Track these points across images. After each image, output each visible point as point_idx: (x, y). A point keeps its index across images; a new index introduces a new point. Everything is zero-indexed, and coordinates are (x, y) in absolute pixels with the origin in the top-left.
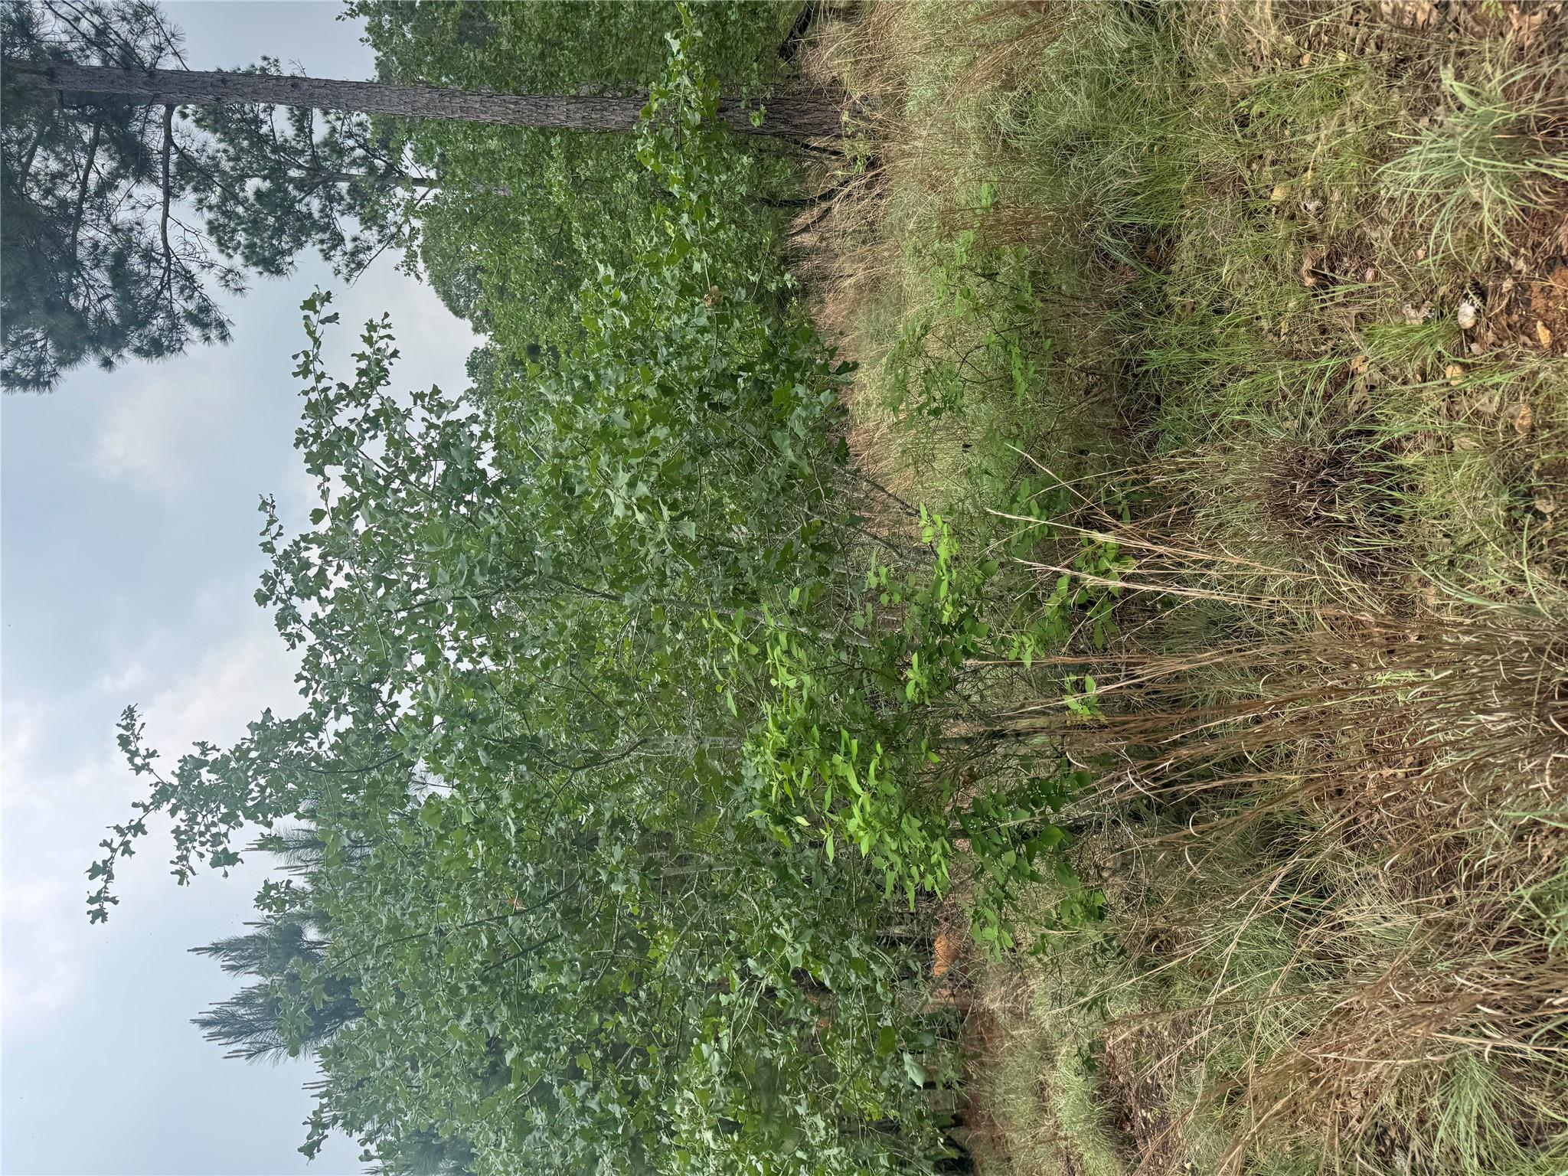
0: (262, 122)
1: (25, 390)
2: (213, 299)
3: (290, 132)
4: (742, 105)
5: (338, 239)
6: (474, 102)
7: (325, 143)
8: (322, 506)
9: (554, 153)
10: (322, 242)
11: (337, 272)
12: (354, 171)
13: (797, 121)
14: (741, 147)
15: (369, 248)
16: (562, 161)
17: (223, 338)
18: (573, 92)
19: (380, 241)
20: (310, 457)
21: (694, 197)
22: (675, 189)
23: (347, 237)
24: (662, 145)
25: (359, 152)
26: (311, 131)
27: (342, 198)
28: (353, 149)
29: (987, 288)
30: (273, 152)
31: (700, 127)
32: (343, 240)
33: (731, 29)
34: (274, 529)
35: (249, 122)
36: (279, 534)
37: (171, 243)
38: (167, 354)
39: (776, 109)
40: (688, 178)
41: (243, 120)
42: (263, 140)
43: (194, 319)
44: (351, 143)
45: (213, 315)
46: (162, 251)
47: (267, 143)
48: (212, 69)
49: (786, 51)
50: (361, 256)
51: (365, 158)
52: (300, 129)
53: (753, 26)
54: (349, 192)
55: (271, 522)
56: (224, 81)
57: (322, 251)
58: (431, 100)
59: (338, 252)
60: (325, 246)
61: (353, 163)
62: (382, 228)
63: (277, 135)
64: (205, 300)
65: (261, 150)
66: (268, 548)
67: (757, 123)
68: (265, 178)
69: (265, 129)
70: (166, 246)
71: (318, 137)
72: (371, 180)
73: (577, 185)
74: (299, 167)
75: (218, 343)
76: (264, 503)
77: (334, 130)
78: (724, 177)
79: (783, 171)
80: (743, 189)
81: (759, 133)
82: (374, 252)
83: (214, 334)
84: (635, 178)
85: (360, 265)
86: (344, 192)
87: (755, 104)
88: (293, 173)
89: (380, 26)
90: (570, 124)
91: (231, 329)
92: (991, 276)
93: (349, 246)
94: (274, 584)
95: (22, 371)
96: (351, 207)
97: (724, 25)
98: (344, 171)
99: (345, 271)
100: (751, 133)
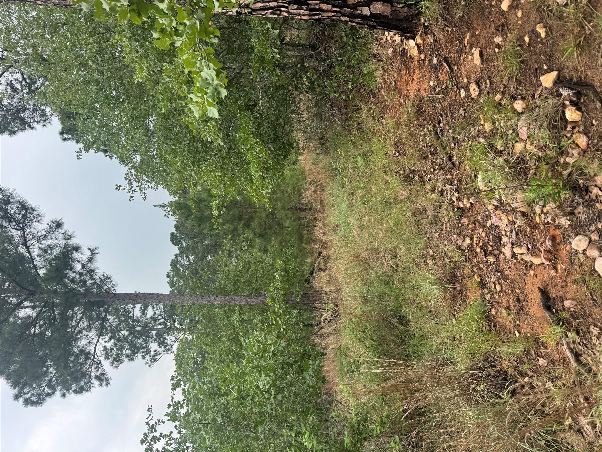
0: (131, 312)
1: (32, 406)
2: (106, 370)
3: (139, 315)
4: (294, 296)
5: (149, 351)
6: (212, 298)
7: (151, 318)
8: (171, 403)
9: (236, 311)
10: (143, 352)
11: (147, 363)
12: (159, 327)
13: (311, 299)
14: (294, 308)
15: (160, 354)
16: (237, 314)
17: (107, 385)
18: (242, 294)
19: (164, 351)
20: (173, 385)
21: (281, 311)
22: (276, 310)
23: (152, 350)
24: (273, 299)
25: (162, 320)
26: (146, 315)
27: (153, 337)
28: (160, 319)
29: (363, 335)
30: (132, 322)
31: (283, 295)
32: (150, 351)
33: (290, 275)
34: (150, 417)
35: (126, 312)
36: (151, 419)
37: (97, 351)
38: (84, 392)
39: (304, 297)
40: (280, 307)
41: (125, 311)
42: (130, 318)
43: (98, 378)
44: (160, 317)
45: (105, 376)
46: (93, 354)
47: (131, 319)
48: (133, 292)
49: (307, 281)
50: (156, 357)
51: (164, 322)
52: (143, 314)
53: (296, 274)
54: (156, 335)
55: (150, 415)
56: (136, 296)
57: (142, 356)
58: (199, 298)
59: (148, 356)
60: (144, 354)
61: (160, 324)
62: (166, 346)
63: (135, 316)
64: (103, 371)
65: (128, 321)
66: (147, 424)
67: (298, 301)
68: (127, 331)
69: (131, 314)
70: (95, 352)
71: (148, 316)
72: (165, 329)
73: (242, 321)
74: (140, 326)
75: (105, 387)
76: (149, 409)
77: (155, 313)
78: (288, 317)
79: (307, 315)
80: (294, 320)
81: (299, 303)
82: (161, 355)
83: (104, 383)
84: (261, 318)
85: (155, 360)
86: (154, 334)
87: (298, 295)
88: (138, 328)
89: (173, 281)
90: (241, 303)
91: (110, 382)
92: (364, 332)
93: (152, 353)
94: (147, 436)
95: (33, 399)
96: (155, 340)
97: (288, 274)
98: (155, 327)
99: (149, 362)
100: (297, 304)
